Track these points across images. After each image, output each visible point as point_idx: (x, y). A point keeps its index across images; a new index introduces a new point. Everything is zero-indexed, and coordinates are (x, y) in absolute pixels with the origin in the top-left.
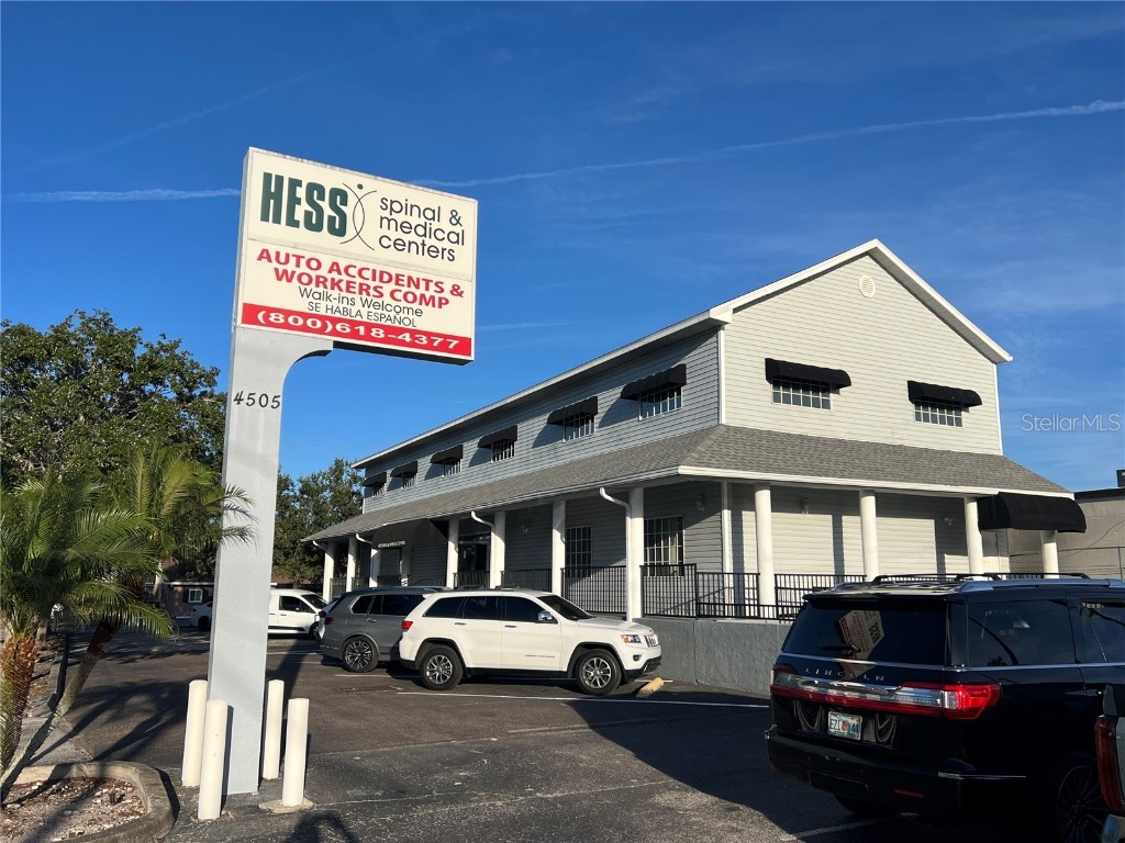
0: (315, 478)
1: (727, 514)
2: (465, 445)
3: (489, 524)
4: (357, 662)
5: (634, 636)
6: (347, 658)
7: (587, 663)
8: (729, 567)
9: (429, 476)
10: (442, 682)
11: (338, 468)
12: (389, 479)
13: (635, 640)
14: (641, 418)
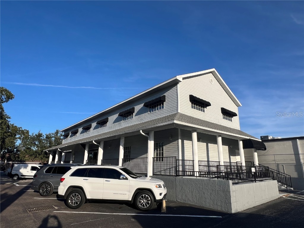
0: (50, 134)
1: (180, 141)
2: (92, 124)
3: (99, 145)
4: (44, 192)
5: (159, 185)
6: (41, 191)
7: (140, 197)
8: (180, 158)
9: (82, 133)
10: (76, 205)
11: (57, 132)
12: (70, 134)
13: (160, 187)
14: (149, 113)
